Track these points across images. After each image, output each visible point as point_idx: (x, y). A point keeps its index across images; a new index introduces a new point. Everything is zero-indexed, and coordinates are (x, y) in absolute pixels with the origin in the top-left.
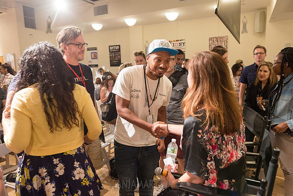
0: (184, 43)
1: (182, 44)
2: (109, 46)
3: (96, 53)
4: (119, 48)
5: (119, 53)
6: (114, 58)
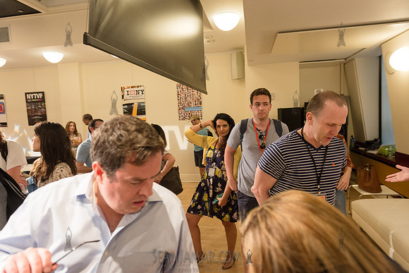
1: (140, 92)
2: (26, 94)
5: (43, 104)
6: (35, 112)
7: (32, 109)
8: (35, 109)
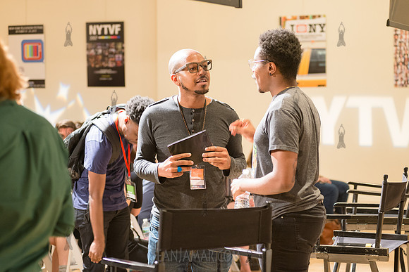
0: (322, 26)
1: (318, 28)
2: (88, 25)
3: (40, 42)
4: (122, 33)
5: (119, 46)
6: (103, 60)
7: (96, 55)
8: (103, 54)
